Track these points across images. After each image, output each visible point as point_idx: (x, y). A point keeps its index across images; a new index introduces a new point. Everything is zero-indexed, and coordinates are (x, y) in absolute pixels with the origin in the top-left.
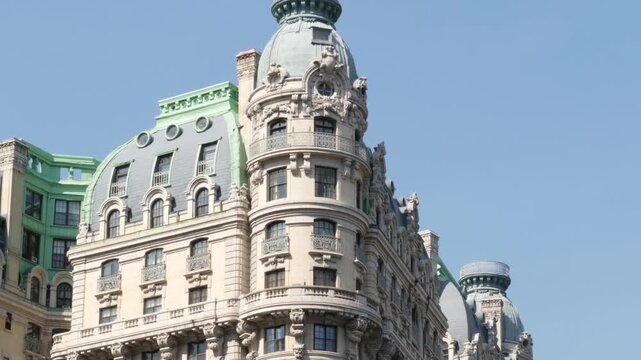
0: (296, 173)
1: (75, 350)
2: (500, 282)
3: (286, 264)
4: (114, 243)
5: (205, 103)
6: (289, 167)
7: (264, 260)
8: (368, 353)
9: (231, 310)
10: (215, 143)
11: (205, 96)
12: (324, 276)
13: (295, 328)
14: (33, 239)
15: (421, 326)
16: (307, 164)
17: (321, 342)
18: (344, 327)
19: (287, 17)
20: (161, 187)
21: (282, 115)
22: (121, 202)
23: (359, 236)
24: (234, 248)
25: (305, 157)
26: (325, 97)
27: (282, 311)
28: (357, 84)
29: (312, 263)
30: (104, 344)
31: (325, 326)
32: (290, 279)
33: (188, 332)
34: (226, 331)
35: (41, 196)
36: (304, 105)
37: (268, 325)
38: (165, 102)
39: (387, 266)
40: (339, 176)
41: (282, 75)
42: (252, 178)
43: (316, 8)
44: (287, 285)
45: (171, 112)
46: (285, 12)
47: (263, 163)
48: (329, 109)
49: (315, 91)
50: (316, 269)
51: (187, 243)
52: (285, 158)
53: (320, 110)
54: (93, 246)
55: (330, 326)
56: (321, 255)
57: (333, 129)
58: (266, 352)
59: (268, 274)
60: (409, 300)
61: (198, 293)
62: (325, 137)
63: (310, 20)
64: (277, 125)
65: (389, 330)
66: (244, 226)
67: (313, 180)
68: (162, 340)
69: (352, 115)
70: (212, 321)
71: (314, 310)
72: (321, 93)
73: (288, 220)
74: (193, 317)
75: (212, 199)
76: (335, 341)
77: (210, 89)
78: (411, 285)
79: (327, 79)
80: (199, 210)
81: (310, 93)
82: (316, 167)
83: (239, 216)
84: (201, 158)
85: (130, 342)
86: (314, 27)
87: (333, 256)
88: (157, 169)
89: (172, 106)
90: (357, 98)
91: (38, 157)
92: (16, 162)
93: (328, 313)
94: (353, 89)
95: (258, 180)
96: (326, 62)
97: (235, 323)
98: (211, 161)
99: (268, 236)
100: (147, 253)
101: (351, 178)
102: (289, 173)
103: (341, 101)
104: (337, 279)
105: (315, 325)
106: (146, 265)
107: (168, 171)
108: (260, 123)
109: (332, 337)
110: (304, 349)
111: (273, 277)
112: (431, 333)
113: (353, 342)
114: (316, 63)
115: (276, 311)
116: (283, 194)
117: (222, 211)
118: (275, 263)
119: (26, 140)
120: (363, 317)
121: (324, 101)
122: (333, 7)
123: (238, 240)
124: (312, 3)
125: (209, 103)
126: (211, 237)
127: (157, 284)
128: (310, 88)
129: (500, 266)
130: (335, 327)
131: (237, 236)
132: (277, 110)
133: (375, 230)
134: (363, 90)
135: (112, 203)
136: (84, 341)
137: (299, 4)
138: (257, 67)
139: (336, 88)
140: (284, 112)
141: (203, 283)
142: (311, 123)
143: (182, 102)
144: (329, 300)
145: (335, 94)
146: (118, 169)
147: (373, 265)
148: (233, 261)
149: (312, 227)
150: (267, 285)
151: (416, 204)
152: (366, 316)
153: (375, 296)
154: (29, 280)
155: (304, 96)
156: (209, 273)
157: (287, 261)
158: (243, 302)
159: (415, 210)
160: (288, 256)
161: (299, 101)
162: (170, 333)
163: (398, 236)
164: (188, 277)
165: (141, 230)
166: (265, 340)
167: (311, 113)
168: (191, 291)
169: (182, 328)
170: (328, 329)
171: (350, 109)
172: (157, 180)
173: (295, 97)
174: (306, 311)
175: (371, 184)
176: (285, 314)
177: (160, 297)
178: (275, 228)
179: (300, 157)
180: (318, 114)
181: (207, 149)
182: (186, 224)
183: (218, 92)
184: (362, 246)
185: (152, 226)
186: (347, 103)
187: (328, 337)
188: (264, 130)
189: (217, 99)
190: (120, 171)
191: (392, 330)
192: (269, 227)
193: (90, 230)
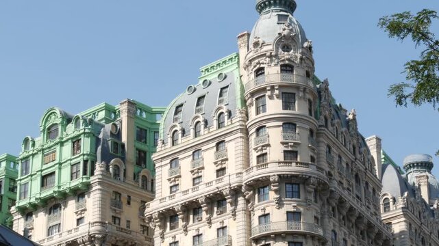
0: (271, 97)
1: (156, 211)
2: (427, 166)
3: (267, 150)
4: (176, 148)
5: (225, 66)
6: (267, 94)
7: (256, 149)
8: (321, 199)
9: (238, 179)
10: (227, 87)
11: (224, 62)
12: (290, 155)
13: (274, 186)
14: (143, 154)
15: (363, 185)
16: (277, 92)
17: (291, 193)
18: (304, 184)
19: (264, 11)
20: (199, 115)
21: (262, 66)
22: (178, 125)
23: (311, 131)
24: (239, 144)
25: (276, 87)
26: (286, 53)
27: (265, 177)
28: (306, 45)
29: (283, 148)
30: (171, 206)
31: (292, 184)
32: (270, 158)
33: (215, 194)
34: (236, 192)
35: (146, 130)
36: (274, 58)
37: (259, 186)
38: (203, 68)
39: (334, 149)
40: (296, 98)
41: (261, 43)
42: (247, 104)
43: (280, 4)
44: (268, 161)
45: (207, 73)
46: (263, 8)
47: (252, 94)
48: (288, 60)
49: (280, 50)
50: (285, 151)
51: (214, 144)
52: (264, 89)
53: (284, 60)
54: (164, 152)
55: (295, 184)
56: (287, 143)
57: (292, 71)
58: (259, 201)
59: (258, 157)
60: (352, 170)
61: (221, 172)
62: (287, 75)
63: (276, 10)
64: (260, 72)
65: (334, 185)
66: (245, 131)
67: (281, 101)
68: (202, 200)
69: (303, 62)
70: (228, 187)
71: (284, 174)
72: (284, 51)
73: (268, 125)
74: (218, 185)
75: (226, 117)
76: (299, 192)
77: (227, 58)
78: (352, 162)
79: (286, 43)
80: (220, 125)
81: (277, 51)
82: (283, 93)
83: (240, 125)
84: (221, 95)
85: (185, 203)
86: (279, 15)
87: (295, 143)
88: (198, 105)
89: (207, 70)
90: (306, 52)
91: (143, 109)
92: (129, 112)
93: (292, 176)
94: (303, 47)
95: (250, 104)
96: (285, 33)
97: (240, 187)
98: (226, 96)
99: (257, 135)
100: (194, 153)
101: (304, 98)
102: (267, 98)
103: (295, 54)
104: (299, 156)
105: (286, 184)
106: (193, 159)
107: (203, 106)
108: (251, 71)
109: (297, 190)
110: (280, 198)
111: (261, 159)
112: (371, 191)
113: (310, 192)
114: (279, 34)
115: (262, 177)
116: (264, 111)
117: (232, 124)
118: (262, 150)
119: (134, 100)
120: (314, 177)
121: (285, 55)
122: (290, 3)
123: (241, 139)
124: (277, 2)
125: (227, 65)
126: (227, 139)
127: (199, 169)
128: (277, 48)
129: (426, 157)
130: (299, 184)
131: (241, 137)
132: (259, 63)
133: (323, 128)
134: (310, 48)
135: (174, 126)
136: (161, 205)
137: (270, 3)
138: (248, 41)
139: (293, 47)
140: (263, 63)
141: (223, 166)
142: (278, 68)
143: (213, 67)
144: (293, 168)
145: (292, 51)
146: (177, 107)
147: (324, 149)
148: (239, 152)
149: (281, 128)
150: (258, 162)
151: (354, 116)
152: (316, 176)
153: (325, 166)
154: (140, 177)
155: (274, 53)
156: (227, 160)
157: (268, 148)
158: (245, 174)
159: (354, 119)
160: (268, 145)
161: (271, 56)
162: (206, 196)
163: (342, 133)
164: (215, 163)
165: (190, 139)
166: (259, 195)
167: (278, 62)
168: (218, 171)
169: (212, 192)
170: (294, 186)
171: (301, 59)
172: (198, 111)
173: (268, 54)
174: (279, 176)
175: (320, 103)
176: (267, 178)
177: (201, 176)
178: (261, 130)
179: (272, 88)
180: (282, 63)
181: (224, 90)
182: (213, 134)
183: (231, 59)
184: (315, 138)
185: (196, 137)
186: (299, 55)
187: (294, 190)
188: (253, 76)
189: (231, 63)
190: (178, 109)
191: (336, 185)
192: (258, 130)
193: (163, 143)
